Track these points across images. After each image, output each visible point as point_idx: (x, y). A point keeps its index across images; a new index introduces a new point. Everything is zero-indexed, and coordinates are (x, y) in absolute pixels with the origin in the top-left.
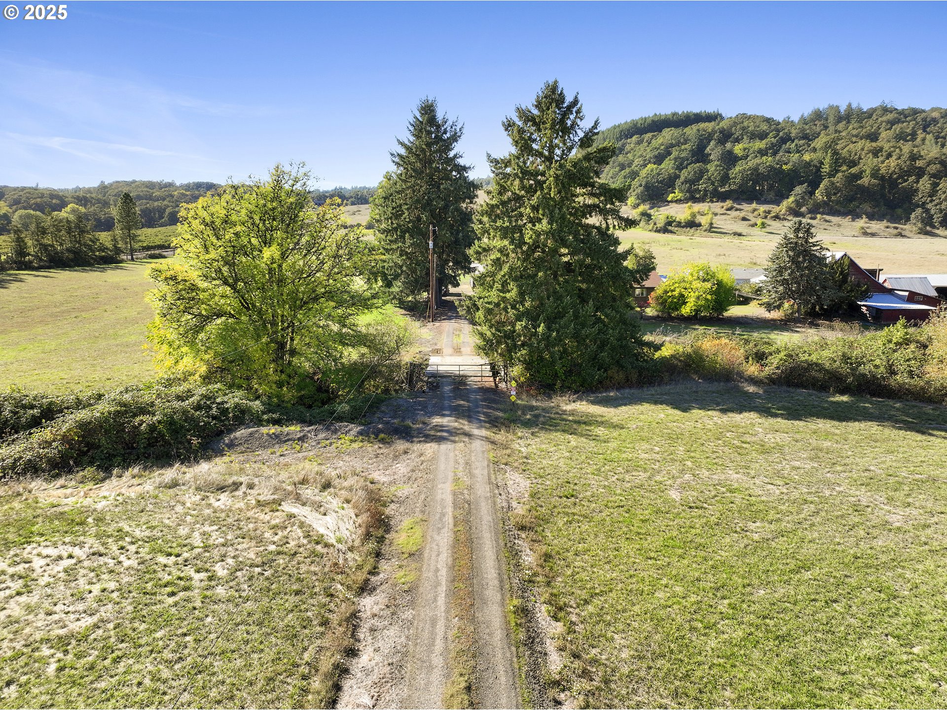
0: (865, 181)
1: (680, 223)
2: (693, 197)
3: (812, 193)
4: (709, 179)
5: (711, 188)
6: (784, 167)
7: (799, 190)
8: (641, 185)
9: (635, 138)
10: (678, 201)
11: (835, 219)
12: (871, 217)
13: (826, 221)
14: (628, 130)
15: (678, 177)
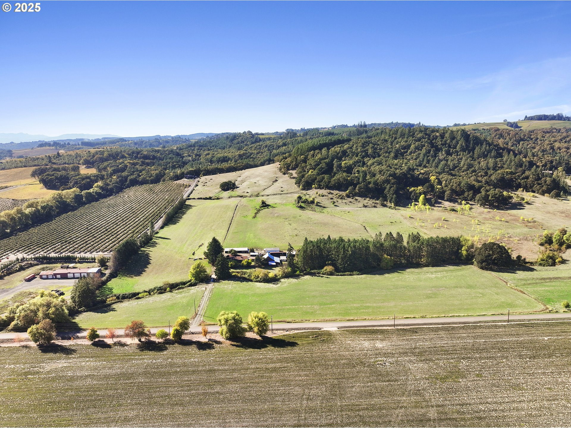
0: (370, 186)
1: (309, 202)
2: (320, 187)
3: (355, 189)
4: (325, 181)
5: (325, 185)
6: (348, 178)
7: (350, 188)
8: (304, 181)
9: (312, 152)
10: (316, 188)
11: (359, 198)
12: (370, 198)
13: (356, 200)
14: (311, 148)
15: (316, 179)
